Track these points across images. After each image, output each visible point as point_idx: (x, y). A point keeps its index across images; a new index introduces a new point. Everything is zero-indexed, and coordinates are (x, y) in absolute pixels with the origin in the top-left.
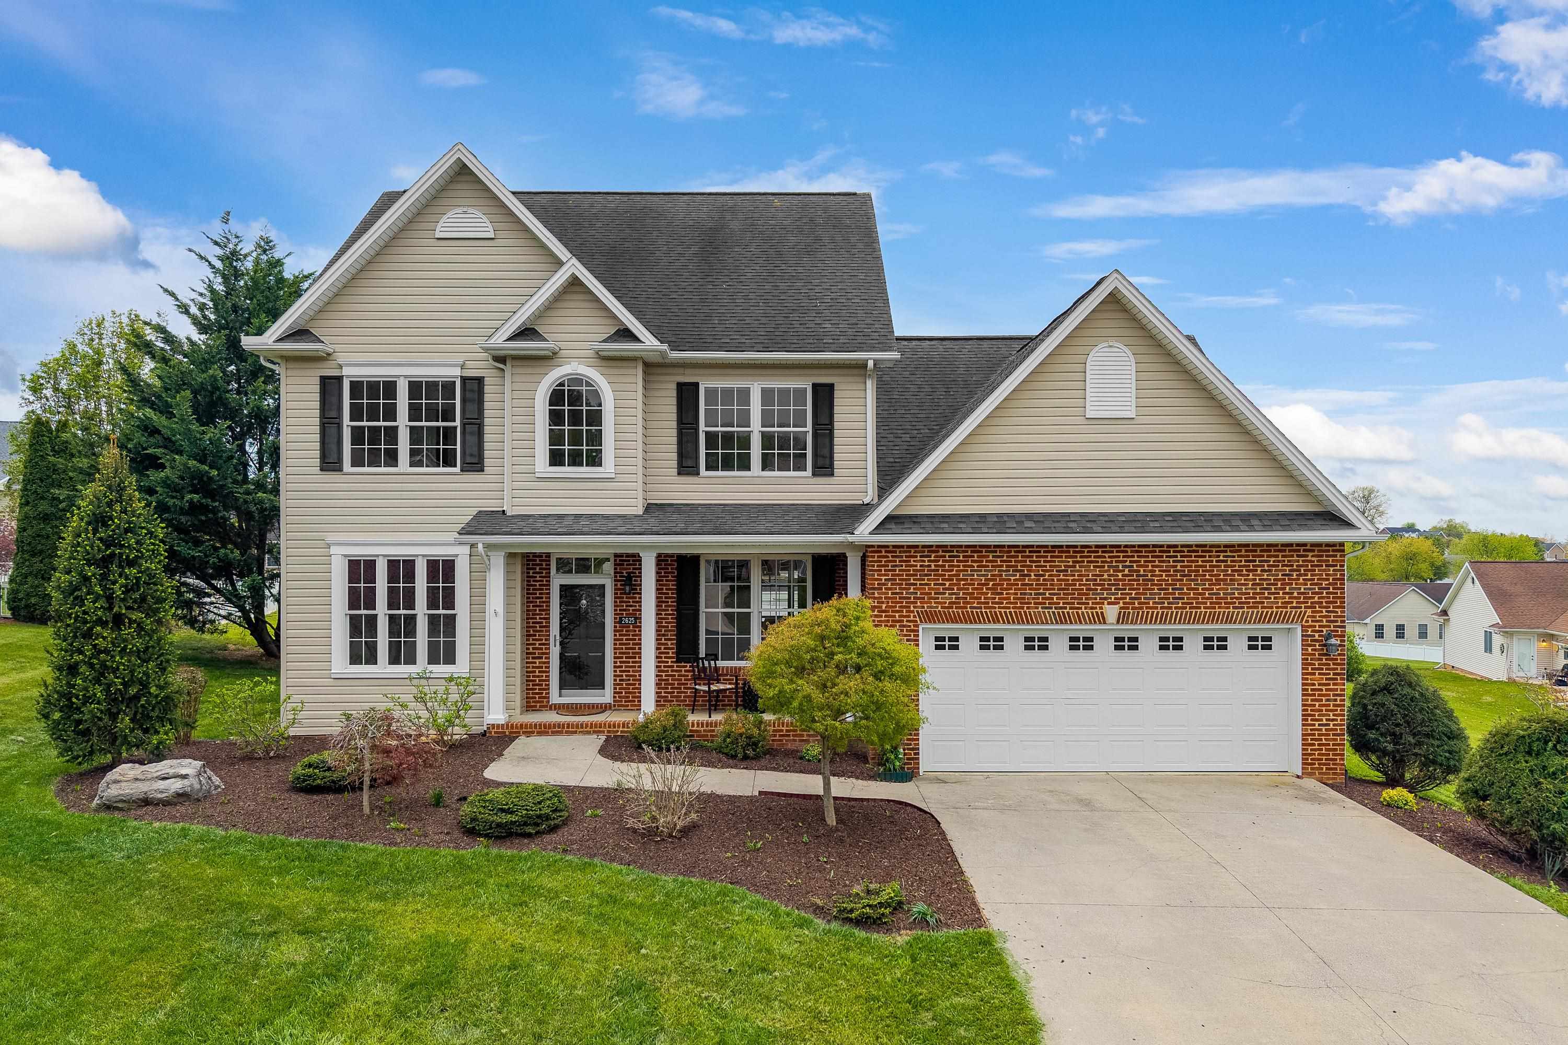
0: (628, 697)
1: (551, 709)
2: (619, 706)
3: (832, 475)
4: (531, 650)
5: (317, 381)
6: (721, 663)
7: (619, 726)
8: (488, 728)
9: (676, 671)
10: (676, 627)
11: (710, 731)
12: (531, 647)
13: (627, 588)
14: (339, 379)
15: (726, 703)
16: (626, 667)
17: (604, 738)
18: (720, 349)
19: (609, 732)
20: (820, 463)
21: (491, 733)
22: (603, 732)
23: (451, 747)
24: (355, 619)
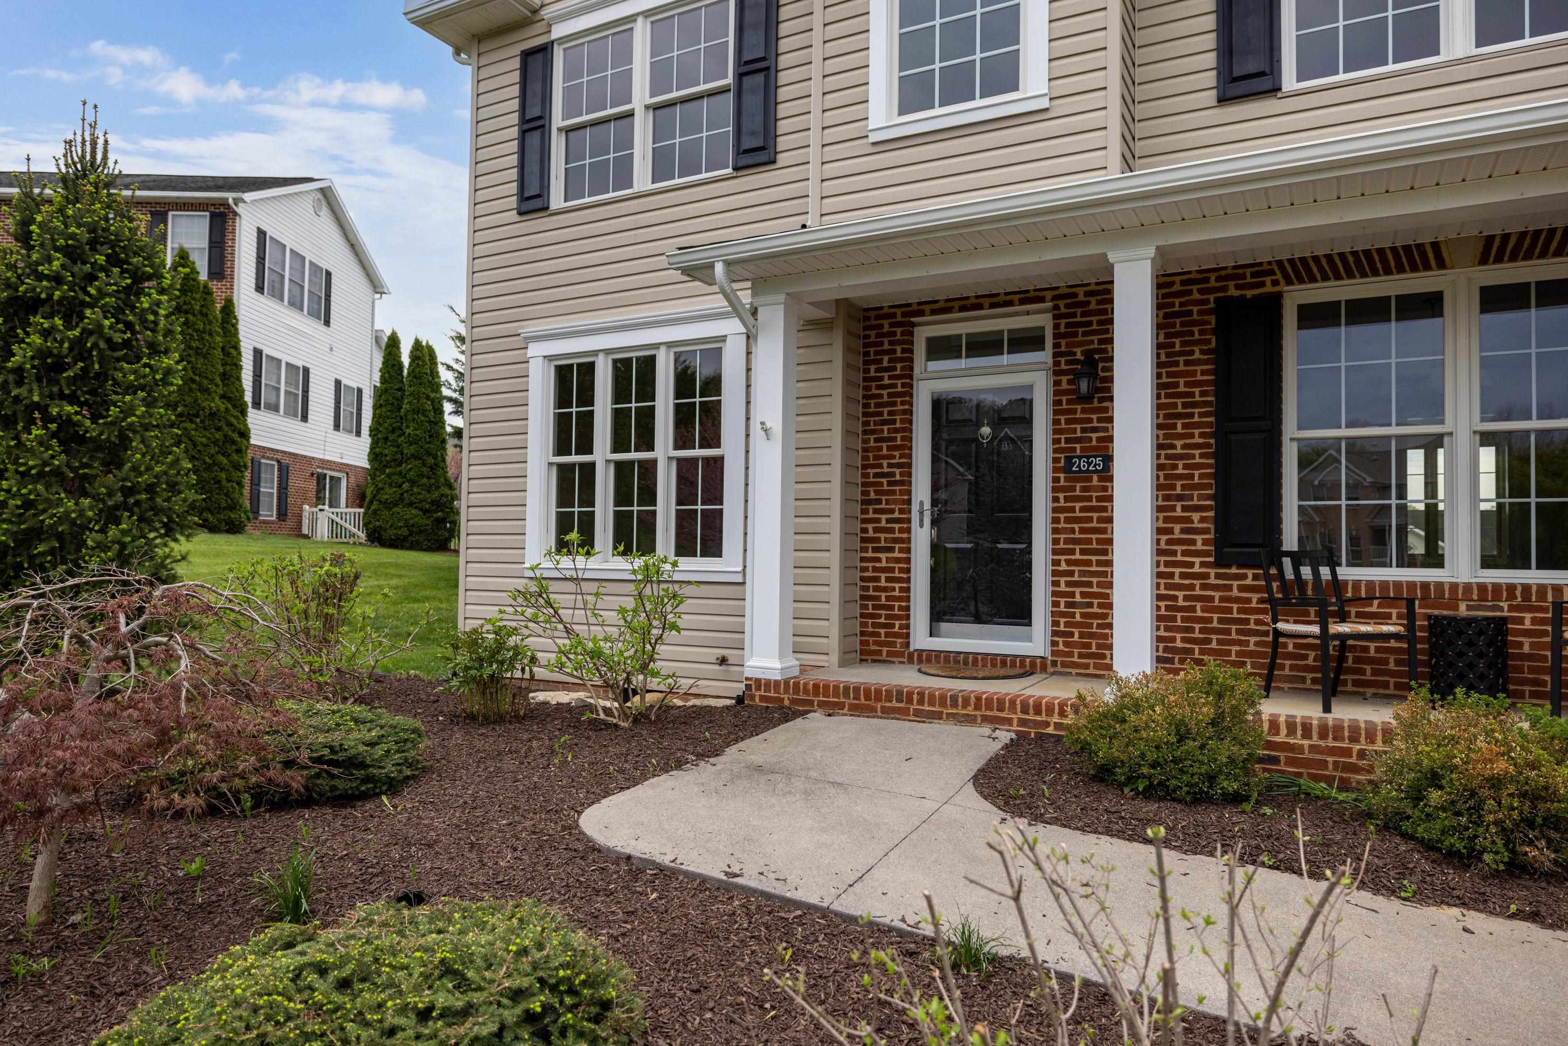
0: (1088, 646)
1: (910, 660)
2: (1064, 665)
4: (871, 534)
5: (516, 62)
6: (1347, 573)
7: (1050, 711)
8: (748, 687)
9: (1216, 588)
10: (1215, 476)
11: (1332, 751)
12: (870, 527)
13: (1084, 386)
14: (550, 48)
15: (1368, 676)
16: (1082, 574)
17: (1005, 736)
19: (1022, 722)
21: (752, 697)
22: (1009, 721)
23: (636, 721)
24: (564, 472)
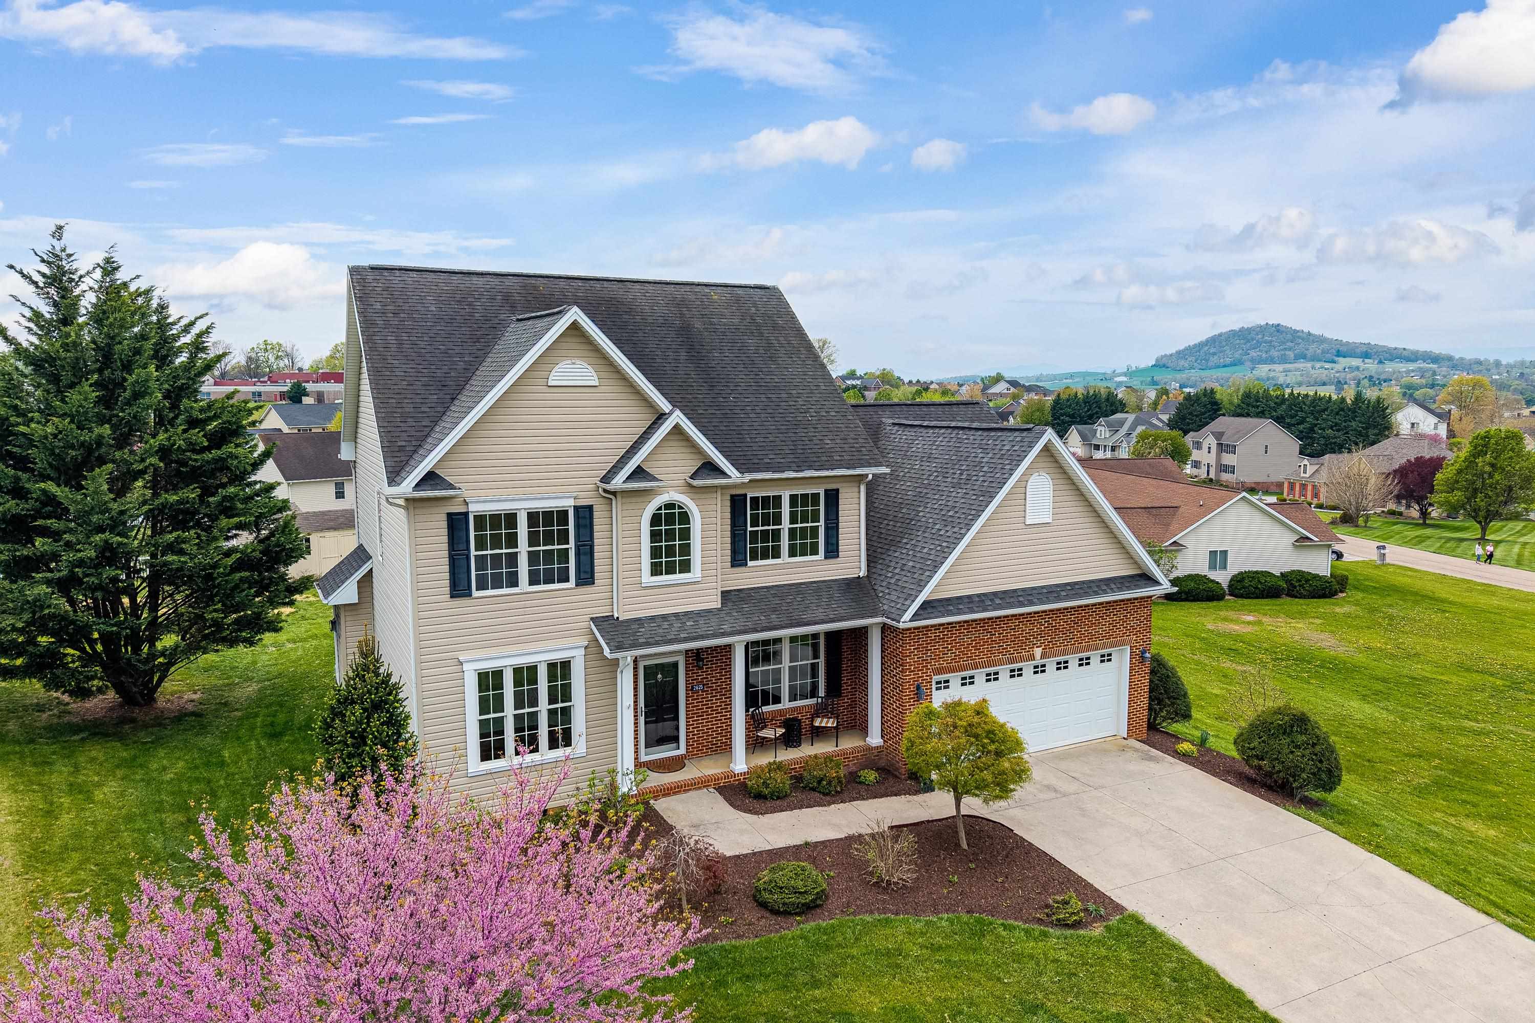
2: (692, 755)
3: (838, 557)
5: (444, 517)
7: (721, 779)
14: (466, 514)
16: (697, 724)
18: (767, 470)
19: (714, 784)
20: (830, 548)
22: (710, 785)
24: (486, 723)
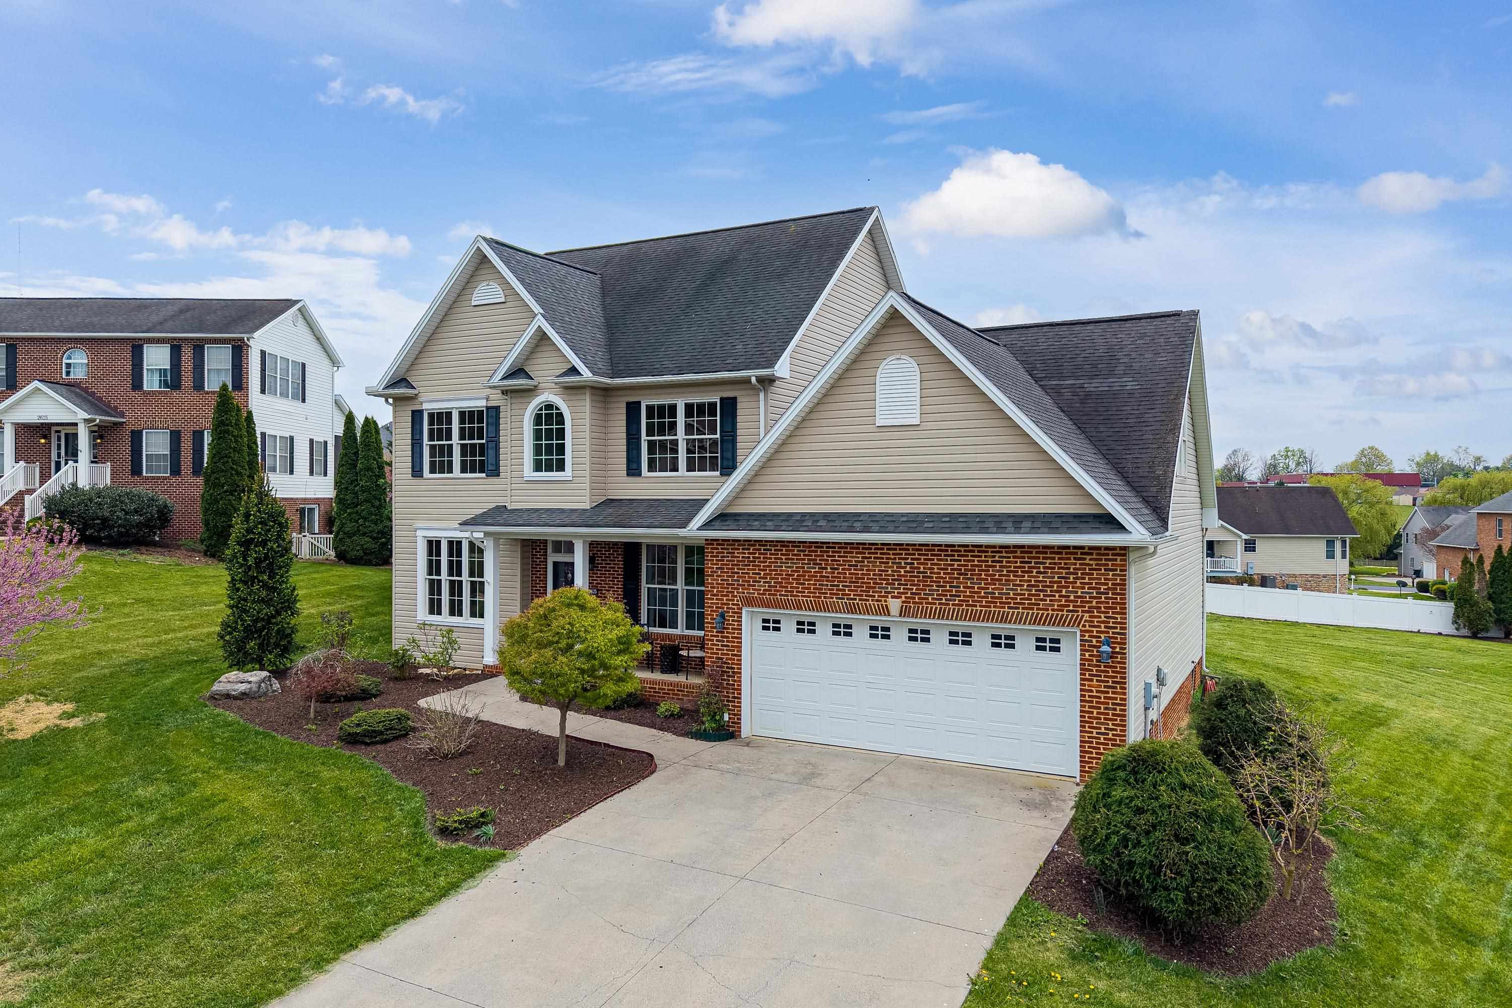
5: (410, 415)
8: (484, 668)
10: (623, 598)
14: (421, 412)
20: (726, 464)
23: (445, 679)
24: (431, 582)
